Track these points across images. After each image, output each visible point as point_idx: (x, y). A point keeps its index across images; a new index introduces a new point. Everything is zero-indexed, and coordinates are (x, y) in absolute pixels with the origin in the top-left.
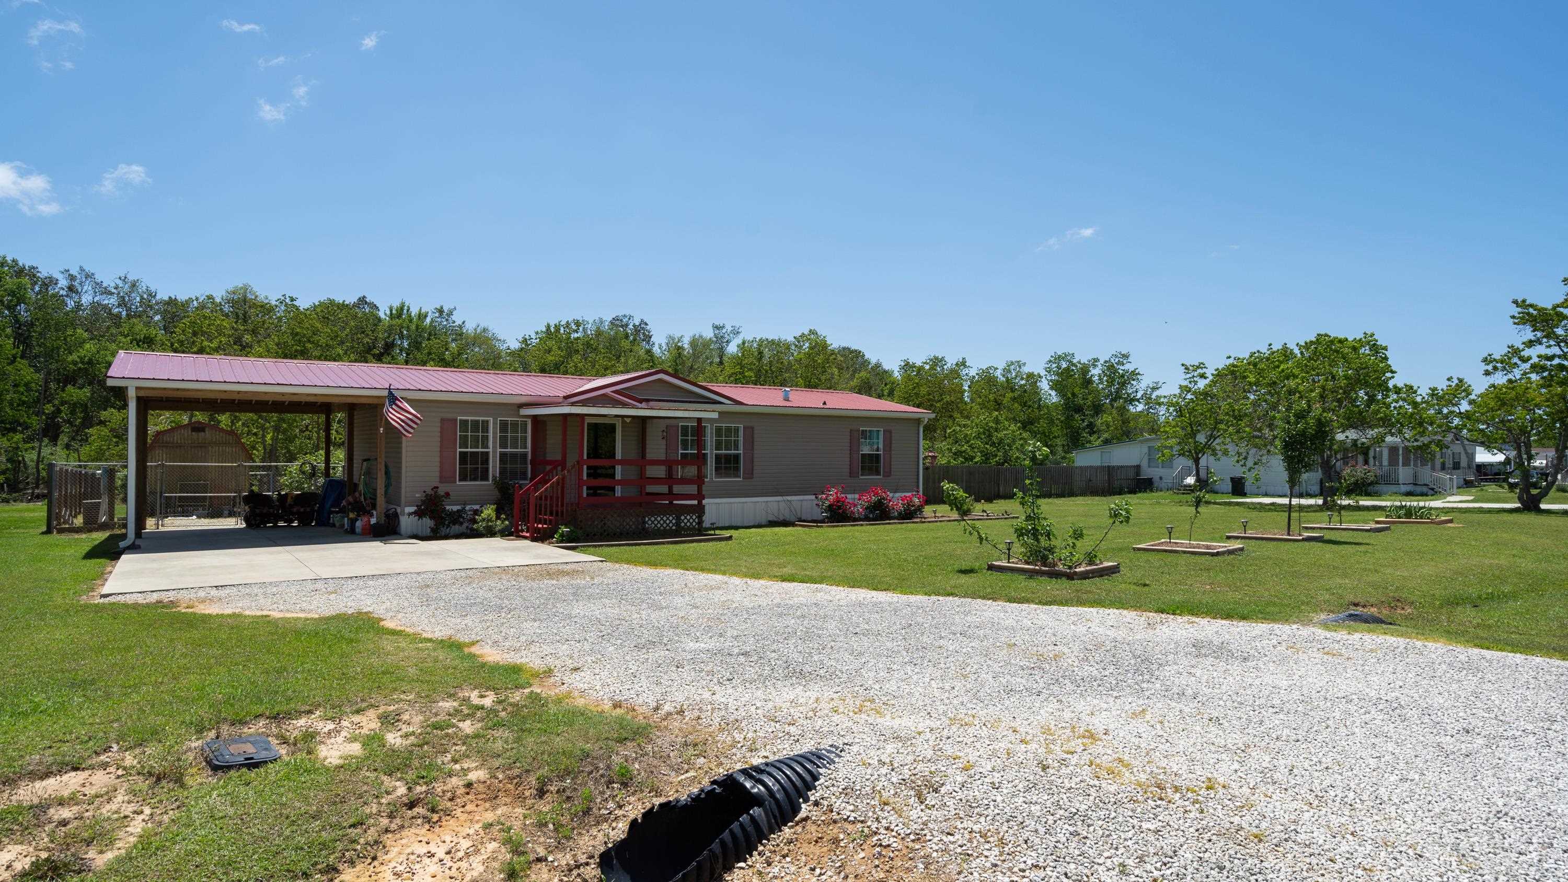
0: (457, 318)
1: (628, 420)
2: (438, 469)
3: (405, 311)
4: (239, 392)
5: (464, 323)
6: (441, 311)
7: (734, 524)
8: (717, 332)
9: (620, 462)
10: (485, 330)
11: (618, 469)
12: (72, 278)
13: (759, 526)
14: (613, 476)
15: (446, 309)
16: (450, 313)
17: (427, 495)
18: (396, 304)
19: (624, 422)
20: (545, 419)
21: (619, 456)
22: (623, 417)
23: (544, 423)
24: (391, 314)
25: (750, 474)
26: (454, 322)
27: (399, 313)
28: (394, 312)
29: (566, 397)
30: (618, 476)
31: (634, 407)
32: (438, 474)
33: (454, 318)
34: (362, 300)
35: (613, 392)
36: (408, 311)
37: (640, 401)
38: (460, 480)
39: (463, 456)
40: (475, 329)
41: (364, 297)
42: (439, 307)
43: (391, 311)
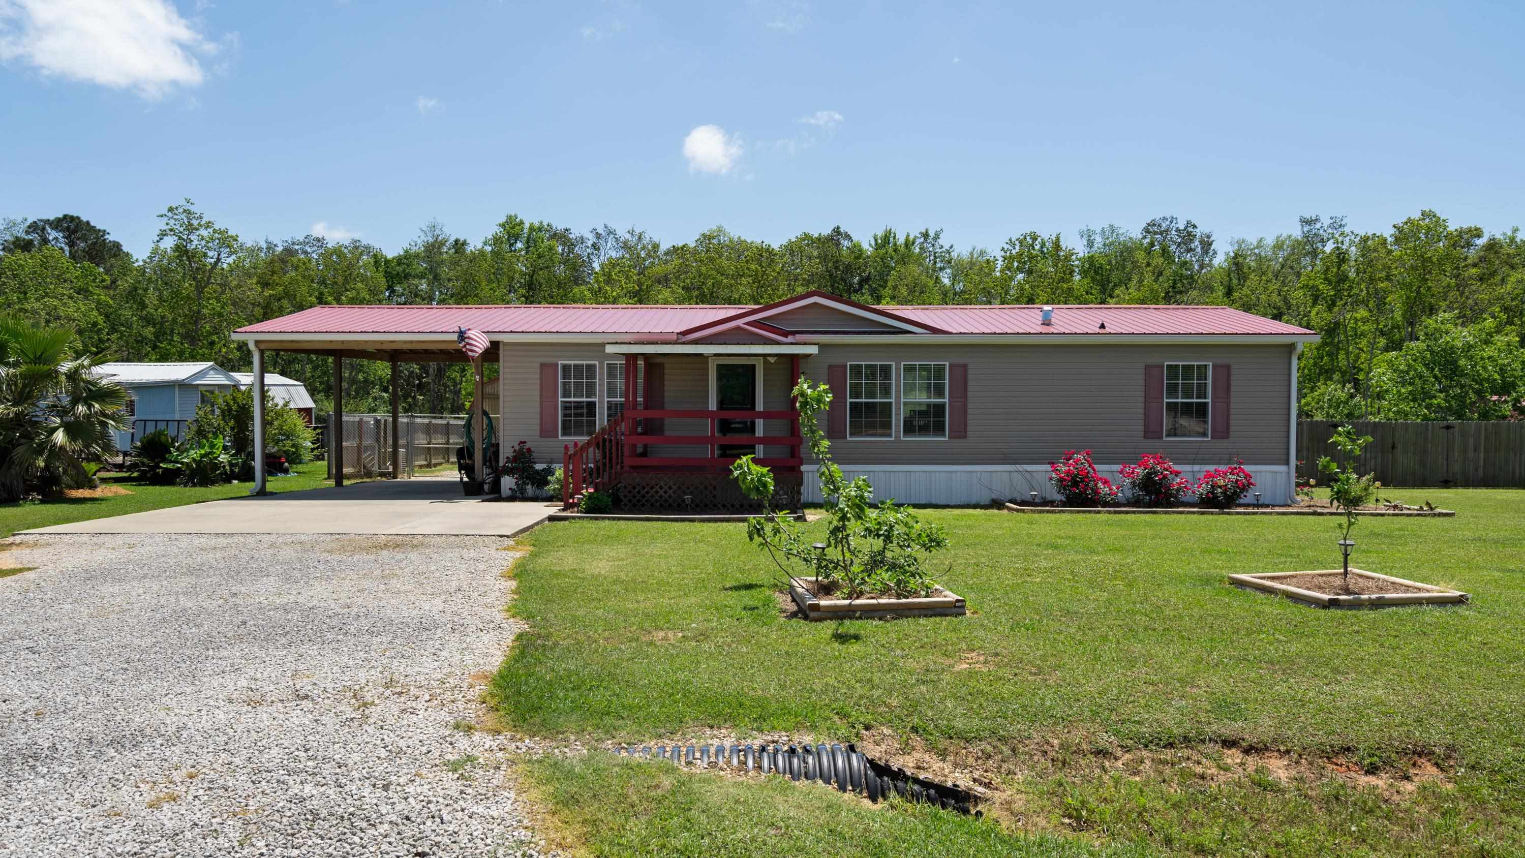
0: (945, 241)
1: (772, 360)
2: (538, 421)
3: (891, 239)
4: (343, 342)
5: (952, 247)
6: (926, 235)
7: (934, 502)
8: (1306, 228)
9: (760, 415)
10: (982, 253)
11: (760, 423)
12: (598, 236)
13: (975, 506)
14: (753, 429)
15: (932, 234)
16: (937, 237)
17: (515, 451)
18: (880, 233)
19: (766, 363)
20: (658, 360)
21: (760, 406)
22: (765, 356)
23: (661, 366)
24: (876, 244)
25: (960, 432)
26: (942, 247)
27: (885, 241)
28: (879, 241)
29: (685, 333)
30: (760, 432)
31: (778, 343)
32: (538, 428)
33: (940, 241)
34: (837, 231)
35: (747, 324)
36: (894, 237)
37: (786, 334)
38: (564, 434)
39: (566, 407)
40: (972, 254)
41: (838, 228)
42: (924, 231)
43: (876, 240)
